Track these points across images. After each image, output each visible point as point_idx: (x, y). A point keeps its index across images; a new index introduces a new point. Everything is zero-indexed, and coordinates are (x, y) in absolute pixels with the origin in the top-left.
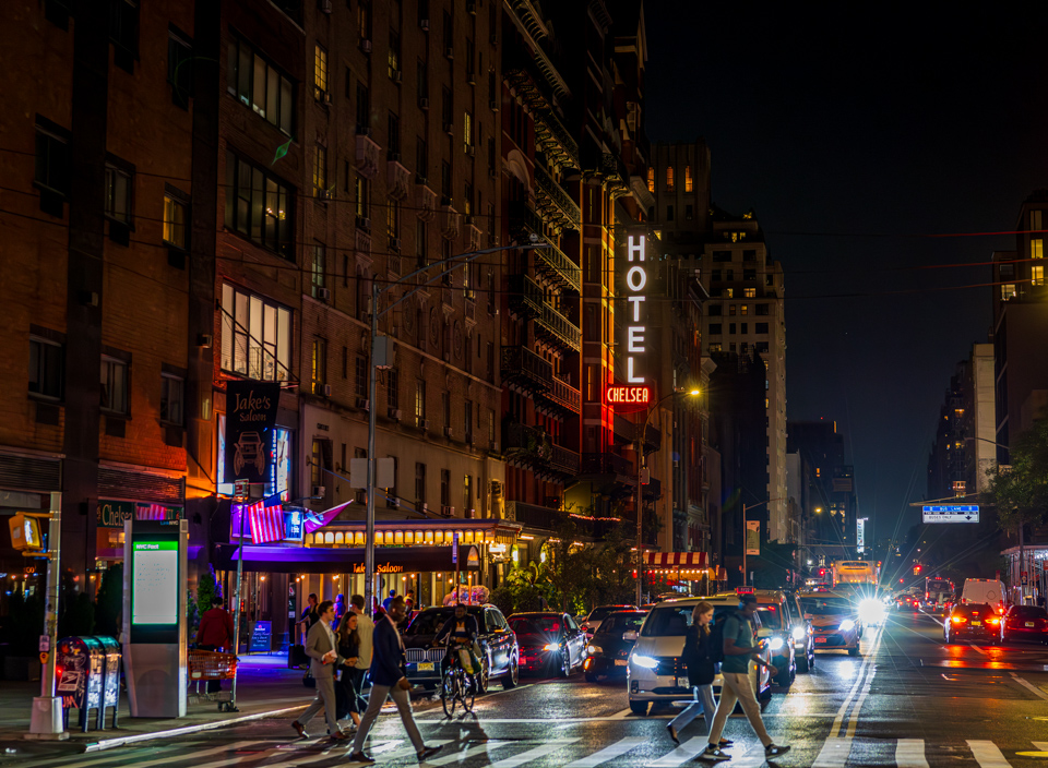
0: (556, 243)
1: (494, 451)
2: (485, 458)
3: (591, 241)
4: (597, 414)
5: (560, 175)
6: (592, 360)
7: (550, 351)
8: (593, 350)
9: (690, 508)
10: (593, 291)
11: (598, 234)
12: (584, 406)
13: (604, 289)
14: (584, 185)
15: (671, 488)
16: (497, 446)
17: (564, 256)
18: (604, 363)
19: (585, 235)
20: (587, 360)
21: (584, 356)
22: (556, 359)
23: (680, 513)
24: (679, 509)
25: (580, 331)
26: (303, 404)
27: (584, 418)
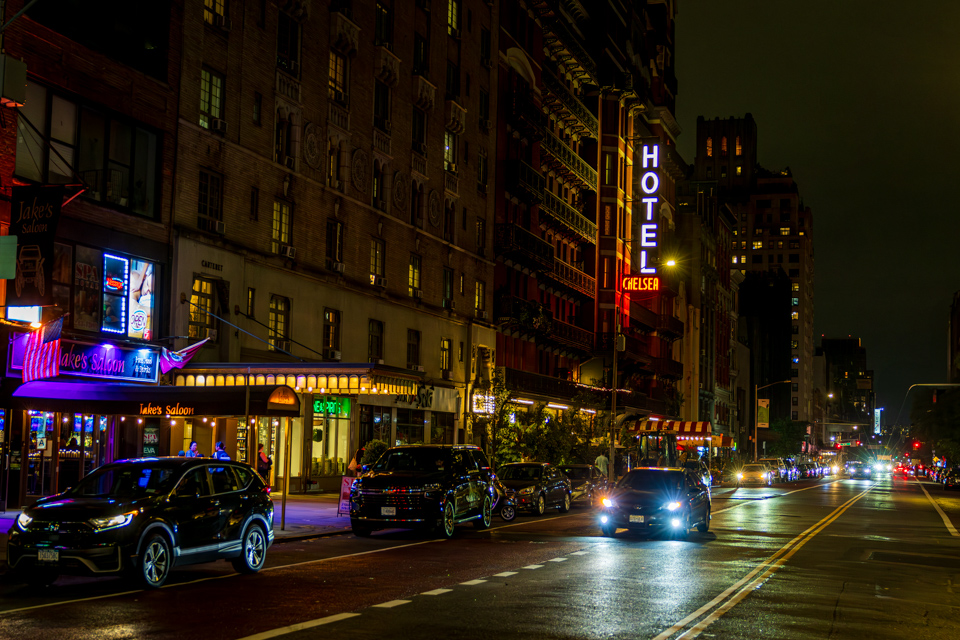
0: (575, 150)
1: (484, 320)
2: (470, 325)
3: (608, 149)
4: (611, 299)
5: (580, 90)
6: (609, 253)
7: (565, 241)
8: (608, 243)
9: (717, 389)
10: (610, 192)
11: (615, 143)
12: (599, 292)
13: (621, 192)
14: (603, 101)
15: (697, 371)
16: (487, 315)
17: (582, 161)
18: (620, 256)
19: (603, 144)
20: (603, 252)
21: (600, 249)
22: (572, 250)
23: (706, 393)
24: (705, 389)
25: (597, 226)
26: (177, 237)
27: (600, 301)
